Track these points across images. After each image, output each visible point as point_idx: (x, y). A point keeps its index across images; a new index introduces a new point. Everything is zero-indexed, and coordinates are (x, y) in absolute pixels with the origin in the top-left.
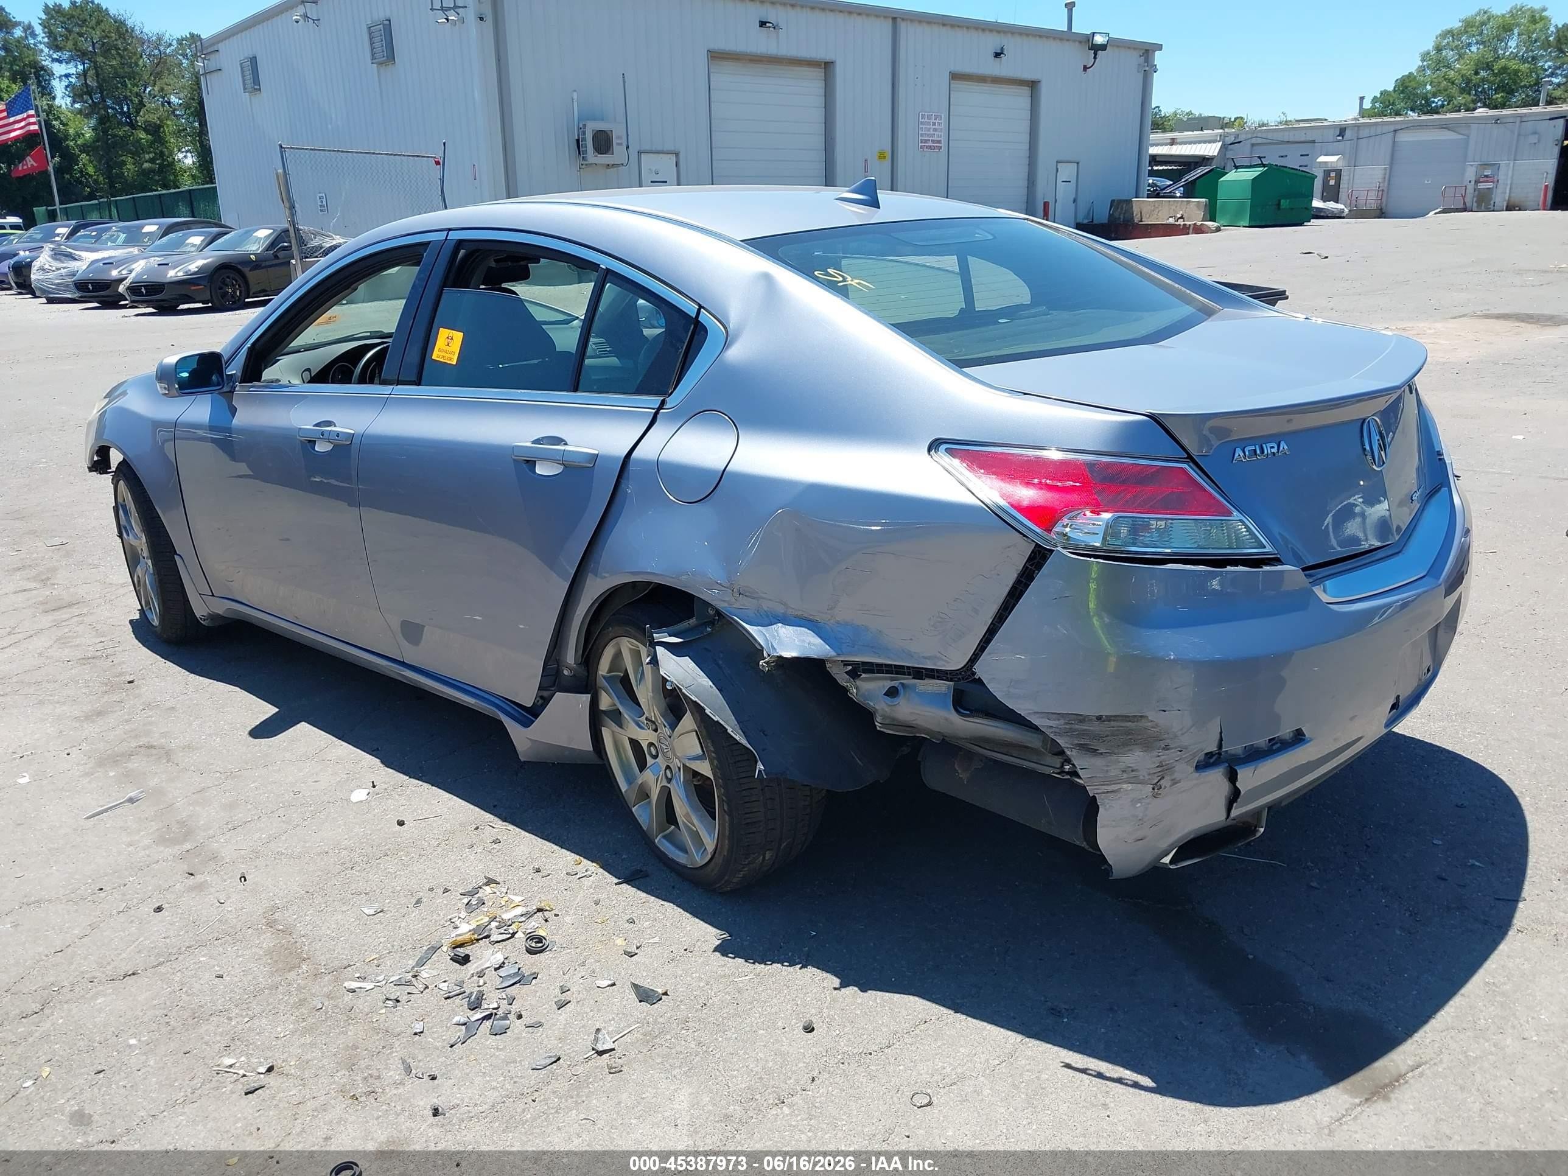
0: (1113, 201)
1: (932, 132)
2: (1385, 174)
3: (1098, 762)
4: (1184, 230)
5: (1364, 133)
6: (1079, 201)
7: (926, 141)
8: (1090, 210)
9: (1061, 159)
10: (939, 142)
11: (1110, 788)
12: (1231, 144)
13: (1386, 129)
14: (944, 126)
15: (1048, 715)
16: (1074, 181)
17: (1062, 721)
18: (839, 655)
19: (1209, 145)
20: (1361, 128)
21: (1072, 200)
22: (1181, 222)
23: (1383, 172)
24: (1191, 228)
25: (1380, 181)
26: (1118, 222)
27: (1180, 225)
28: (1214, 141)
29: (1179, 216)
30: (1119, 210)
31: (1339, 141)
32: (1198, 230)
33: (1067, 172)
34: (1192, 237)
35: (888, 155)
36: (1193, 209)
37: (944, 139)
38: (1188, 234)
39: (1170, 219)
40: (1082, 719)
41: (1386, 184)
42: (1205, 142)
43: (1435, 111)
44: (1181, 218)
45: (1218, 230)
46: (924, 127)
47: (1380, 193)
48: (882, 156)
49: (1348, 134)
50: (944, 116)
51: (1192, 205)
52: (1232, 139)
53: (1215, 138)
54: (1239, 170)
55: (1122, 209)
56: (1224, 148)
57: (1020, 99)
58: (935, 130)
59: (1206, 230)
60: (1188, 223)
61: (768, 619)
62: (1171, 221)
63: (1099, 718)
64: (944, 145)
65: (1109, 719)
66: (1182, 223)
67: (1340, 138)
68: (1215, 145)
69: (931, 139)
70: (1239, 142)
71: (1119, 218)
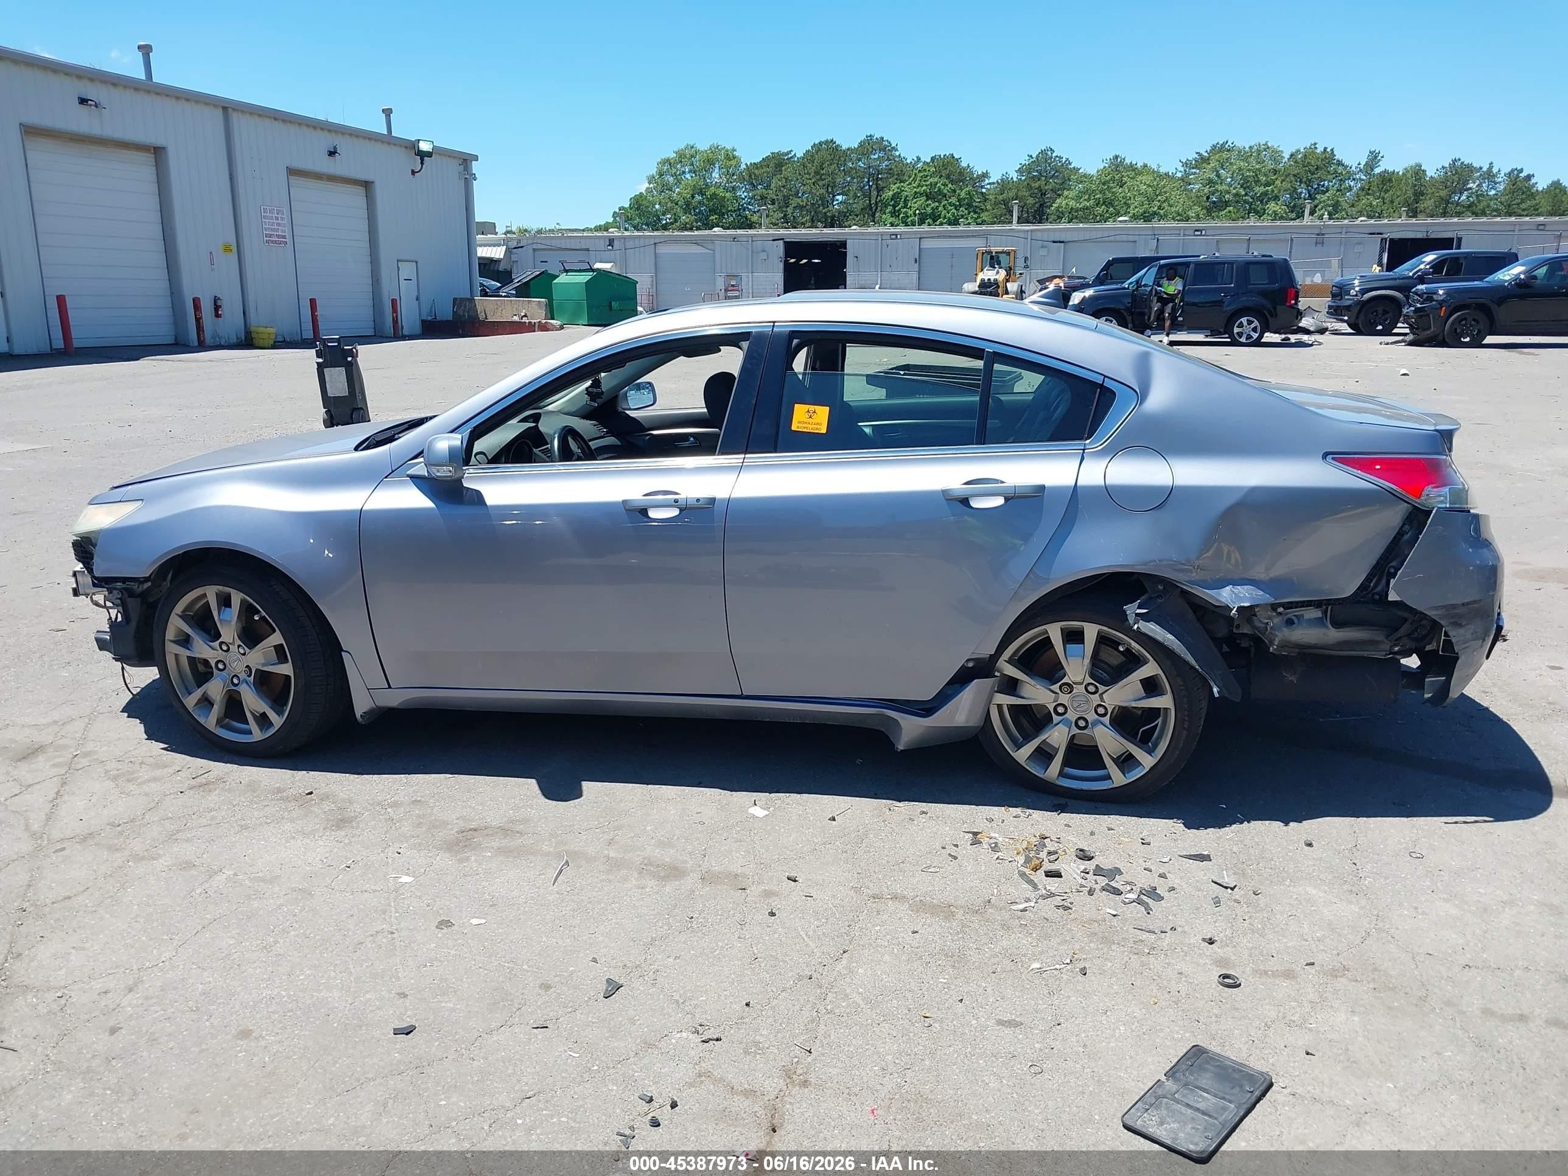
0: (455, 299)
1: (276, 227)
2: (652, 281)
3: (1462, 631)
4: (530, 328)
5: (630, 244)
6: (422, 298)
7: (271, 236)
8: (432, 307)
9: (401, 257)
10: (284, 237)
11: (1466, 645)
12: (514, 248)
13: (647, 242)
14: (286, 221)
15: (1436, 608)
16: (414, 279)
17: (1444, 610)
18: (1276, 599)
19: (495, 249)
20: (626, 240)
21: (415, 298)
22: (525, 320)
23: (651, 279)
24: (537, 326)
25: (649, 287)
26: (463, 319)
27: (525, 322)
28: (499, 245)
29: (523, 314)
30: (462, 308)
31: (610, 250)
32: (544, 328)
33: (407, 270)
34: (538, 334)
35: (234, 248)
36: (533, 308)
37: (288, 234)
38: (534, 331)
39: (515, 317)
40: (1454, 606)
41: (654, 290)
42: (490, 245)
43: (665, 228)
44: (525, 316)
45: (562, 328)
46: (267, 221)
47: (651, 297)
48: (227, 249)
49: (616, 244)
50: (286, 210)
51: (533, 304)
52: (515, 244)
53: (499, 242)
54: (569, 274)
55: (465, 307)
56: (508, 251)
57: (356, 198)
58: (279, 224)
59: (550, 327)
60: (533, 321)
61: (1221, 584)
62: (516, 318)
63: (1463, 604)
64: (289, 240)
65: (1468, 604)
66: (527, 321)
67: (610, 248)
68: (499, 248)
69: (275, 233)
70: (522, 247)
71: (464, 315)
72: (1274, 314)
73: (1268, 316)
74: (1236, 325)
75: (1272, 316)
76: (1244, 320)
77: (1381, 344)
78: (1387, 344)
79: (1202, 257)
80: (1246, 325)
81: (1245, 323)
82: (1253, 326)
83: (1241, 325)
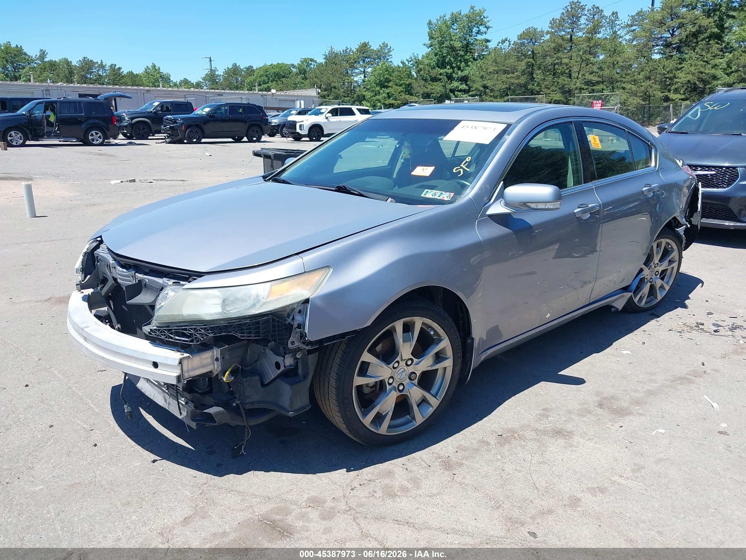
72: (108, 129)
73: (106, 130)
74: (90, 135)
75: (107, 130)
76: (93, 132)
77: (156, 143)
78: (158, 143)
79: (62, 99)
80: (95, 135)
81: (94, 134)
82: (98, 135)
83: (92, 135)
